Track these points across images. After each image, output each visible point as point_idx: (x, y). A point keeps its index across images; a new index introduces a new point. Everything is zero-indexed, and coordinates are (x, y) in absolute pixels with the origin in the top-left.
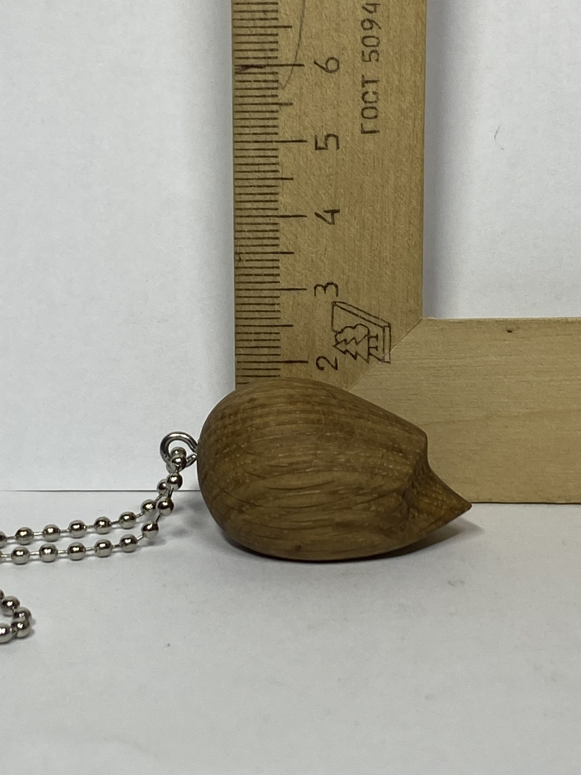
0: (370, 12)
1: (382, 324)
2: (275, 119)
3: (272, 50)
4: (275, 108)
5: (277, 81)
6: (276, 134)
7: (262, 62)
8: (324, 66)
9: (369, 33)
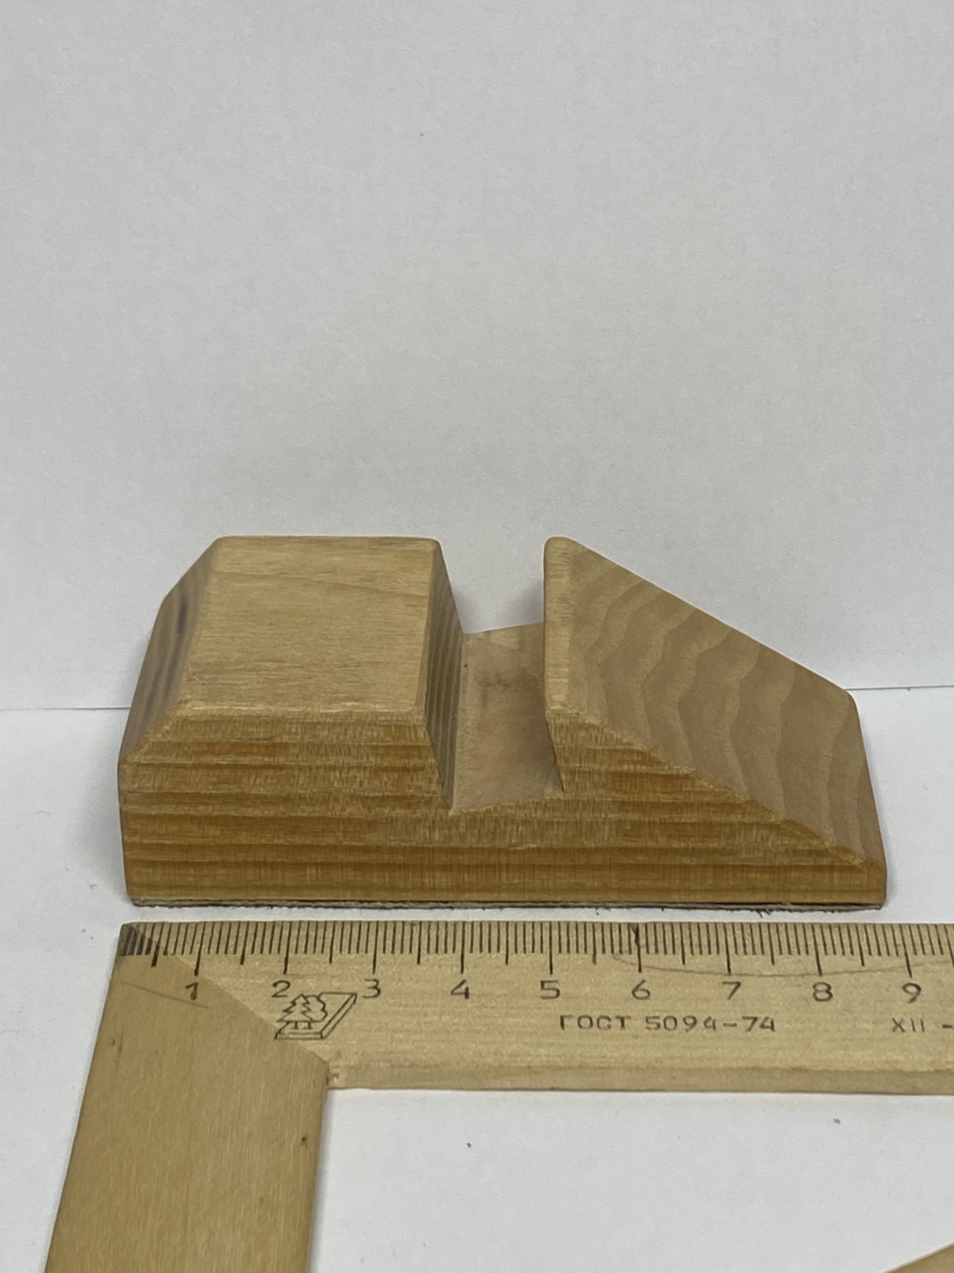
0: (705, 1023)
1: (324, 1033)
2: (577, 951)
3: (657, 951)
4: (590, 951)
5: (621, 952)
6: (560, 951)
7: (642, 942)
8: (641, 987)
9: (680, 1022)
